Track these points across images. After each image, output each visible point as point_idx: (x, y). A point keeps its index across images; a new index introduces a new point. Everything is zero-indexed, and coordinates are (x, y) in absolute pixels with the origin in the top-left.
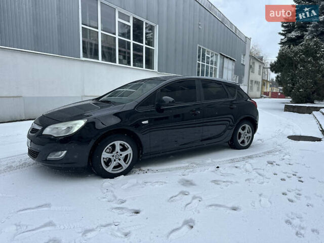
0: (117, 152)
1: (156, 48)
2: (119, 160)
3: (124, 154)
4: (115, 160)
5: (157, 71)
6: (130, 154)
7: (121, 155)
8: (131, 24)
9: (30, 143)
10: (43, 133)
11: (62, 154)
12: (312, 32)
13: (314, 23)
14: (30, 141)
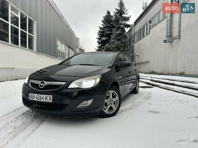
0: (110, 99)
1: (35, 36)
2: (111, 104)
3: (114, 100)
4: (109, 105)
5: (36, 51)
6: (117, 100)
7: (112, 101)
8: (19, 16)
9: (48, 98)
10: (69, 88)
11: (90, 102)
12: (114, 39)
13: (115, 34)
14: (50, 96)
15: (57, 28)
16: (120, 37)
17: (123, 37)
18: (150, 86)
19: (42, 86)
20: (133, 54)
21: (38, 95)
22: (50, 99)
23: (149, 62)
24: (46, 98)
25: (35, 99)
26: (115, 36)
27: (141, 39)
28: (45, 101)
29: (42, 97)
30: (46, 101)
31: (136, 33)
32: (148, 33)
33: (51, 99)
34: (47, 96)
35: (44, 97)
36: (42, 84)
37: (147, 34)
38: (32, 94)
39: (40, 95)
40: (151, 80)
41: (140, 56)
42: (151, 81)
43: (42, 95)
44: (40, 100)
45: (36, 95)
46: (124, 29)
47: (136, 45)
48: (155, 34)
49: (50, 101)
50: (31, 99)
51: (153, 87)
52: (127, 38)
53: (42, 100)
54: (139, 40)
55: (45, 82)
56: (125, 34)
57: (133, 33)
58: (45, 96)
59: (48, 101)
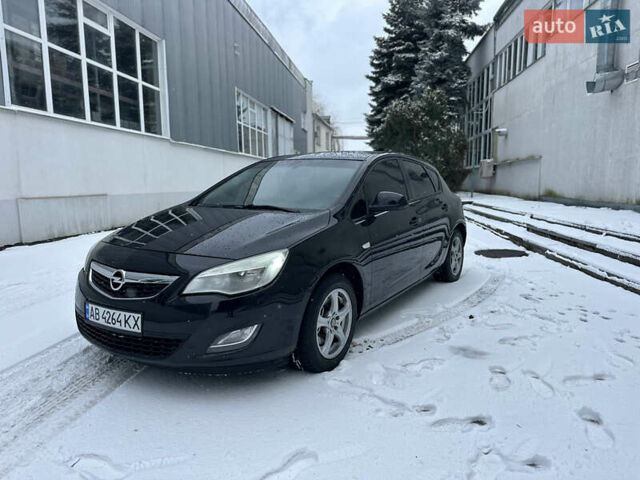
0: (334, 313)
1: (163, 89)
2: (336, 328)
4: (331, 331)
7: (337, 318)
8: (111, 32)
9: (132, 322)
10: (185, 292)
11: (249, 333)
12: (425, 78)
13: (427, 62)
14: (136, 316)
15: (236, 55)
16: (443, 71)
17: (454, 71)
18: (522, 249)
19: (116, 285)
20: (490, 130)
21: (107, 310)
22: (136, 324)
23: (541, 157)
24: (126, 322)
25: (102, 322)
26: (427, 69)
27: (515, 76)
28: (123, 328)
29: (115, 317)
30: (127, 328)
31: (501, 56)
32: (539, 56)
33: (139, 323)
34: (128, 314)
35: (122, 318)
36: (117, 280)
37: (536, 59)
38: (94, 307)
39: (112, 312)
40: (530, 229)
41: (509, 136)
42: (528, 230)
43: (117, 313)
44: (112, 325)
45: (102, 310)
46: (462, 42)
47: (499, 98)
48: (562, 57)
49: (136, 330)
50: (92, 319)
51: (527, 252)
52: (469, 73)
53: (117, 326)
54: (509, 81)
55: (124, 272)
56: (464, 58)
57: (490, 56)
58: (123, 313)
59: (131, 330)
